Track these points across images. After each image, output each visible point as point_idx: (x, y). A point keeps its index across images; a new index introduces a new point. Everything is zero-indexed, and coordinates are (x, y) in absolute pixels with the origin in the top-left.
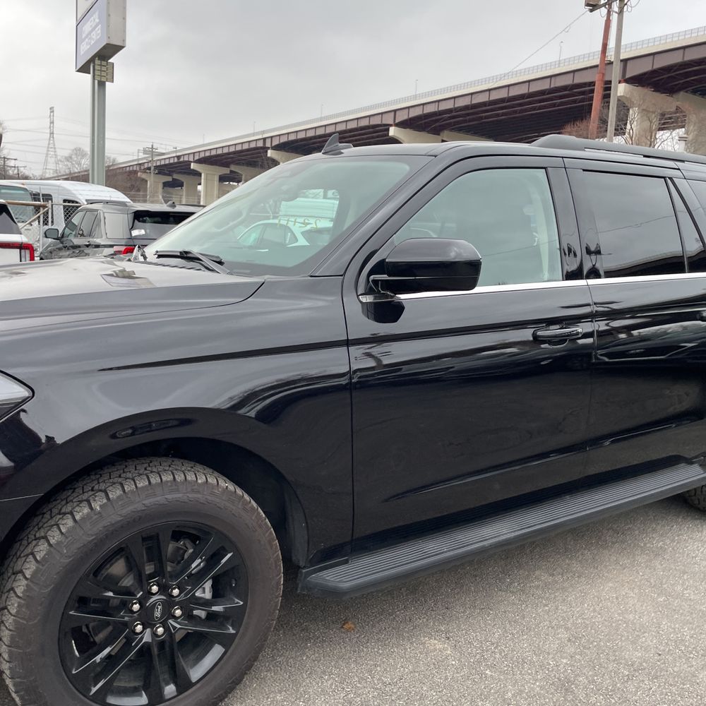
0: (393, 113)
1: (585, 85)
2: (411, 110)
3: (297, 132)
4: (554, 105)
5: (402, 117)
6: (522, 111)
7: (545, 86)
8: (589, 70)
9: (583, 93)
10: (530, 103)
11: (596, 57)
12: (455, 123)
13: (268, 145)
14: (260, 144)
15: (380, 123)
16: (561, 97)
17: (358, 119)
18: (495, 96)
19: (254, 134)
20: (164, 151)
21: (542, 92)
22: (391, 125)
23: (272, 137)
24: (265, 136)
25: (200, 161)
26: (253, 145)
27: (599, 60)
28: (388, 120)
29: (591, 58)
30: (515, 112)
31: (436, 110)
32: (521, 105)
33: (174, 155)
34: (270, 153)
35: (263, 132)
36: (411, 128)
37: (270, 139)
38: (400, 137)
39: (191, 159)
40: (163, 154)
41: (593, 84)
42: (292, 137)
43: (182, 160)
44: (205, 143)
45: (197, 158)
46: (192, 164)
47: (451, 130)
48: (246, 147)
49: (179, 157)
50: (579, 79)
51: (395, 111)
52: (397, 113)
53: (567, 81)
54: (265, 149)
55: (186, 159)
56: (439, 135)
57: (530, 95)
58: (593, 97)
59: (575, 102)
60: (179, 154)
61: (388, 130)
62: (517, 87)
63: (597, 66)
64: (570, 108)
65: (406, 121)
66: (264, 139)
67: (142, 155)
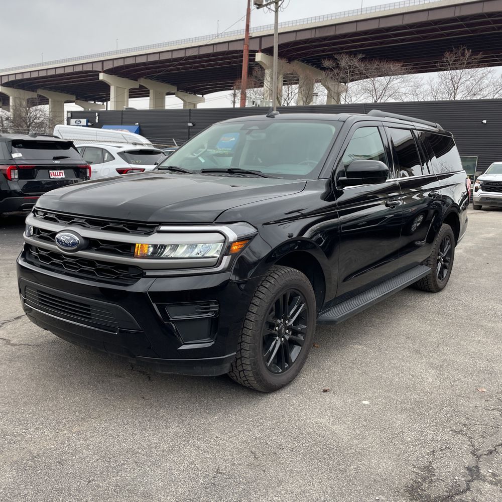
0: (101, 63)
1: (236, 52)
2: (115, 61)
3: (23, 73)
4: (216, 64)
5: (108, 66)
6: (195, 67)
7: (209, 51)
8: (239, 42)
9: (234, 57)
10: (200, 62)
11: (242, 33)
12: (149, 73)
15: (91, 69)
16: (220, 59)
17: (73, 65)
18: (176, 55)
21: (208, 55)
22: (100, 72)
27: (245, 35)
28: (98, 67)
29: (229, 35)
30: (191, 68)
31: (134, 62)
32: (194, 63)
36: (115, 75)
38: (107, 81)
41: (242, 51)
42: (19, 77)
47: (146, 78)
50: (233, 47)
51: (103, 61)
52: (104, 63)
53: (224, 48)
56: (137, 81)
57: (200, 56)
58: (242, 60)
59: (230, 63)
61: (98, 75)
62: (190, 50)
63: (243, 39)
64: (227, 67)
65: (112, 69)
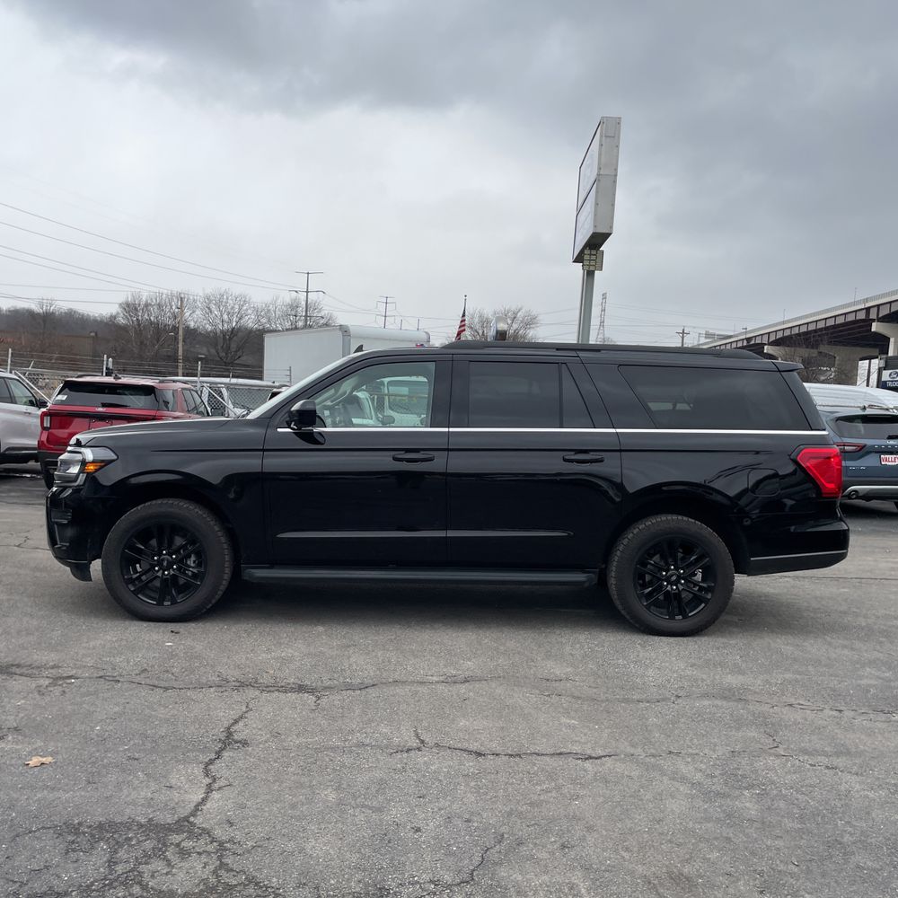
13: (873, 315)
14: (862, 316)
19: (855, 303)
20: (732, 334)
23: (878, 306)
24: (868, 305)
25: (777, 343)
26: (851, 318)
33: (744, 337)
34: (875, 327)
35: (867, 300)
37: (876, 308)
39: (765, 341)
40: (730, 337)
43: (753, 342)
44: (786, 319)
45: (772, 338)
46: (766, 347)
48: (841, 320)
49: (748, 340)
54: (868, 322)
55: (758, 341)
60: (748, 336)
66: (868, 310)
67: (703, 340)
